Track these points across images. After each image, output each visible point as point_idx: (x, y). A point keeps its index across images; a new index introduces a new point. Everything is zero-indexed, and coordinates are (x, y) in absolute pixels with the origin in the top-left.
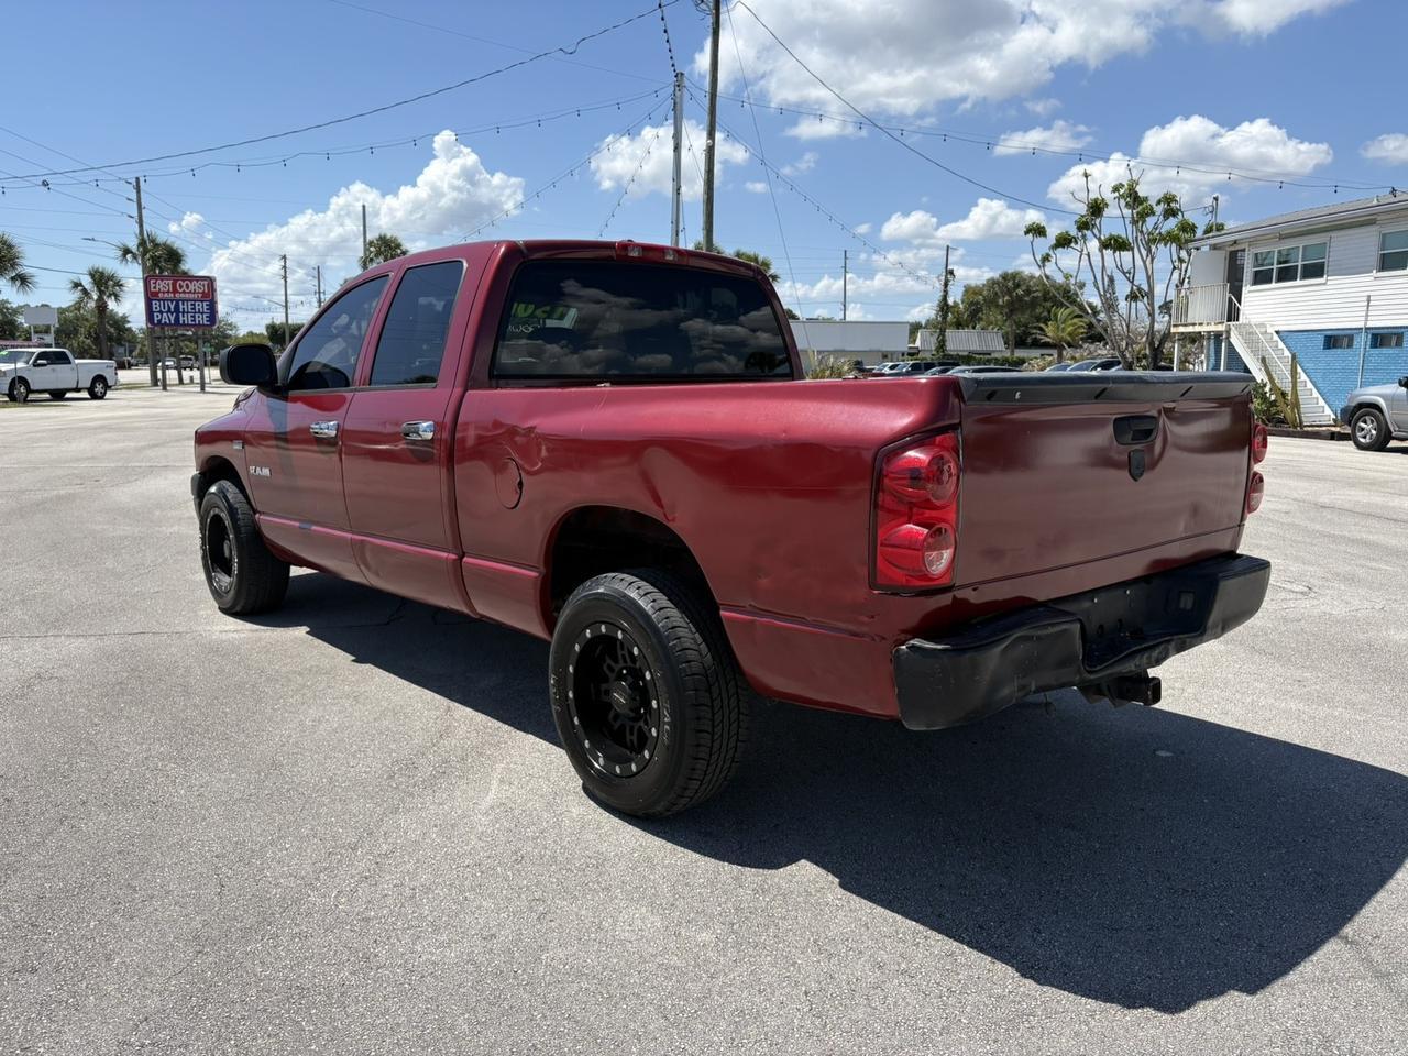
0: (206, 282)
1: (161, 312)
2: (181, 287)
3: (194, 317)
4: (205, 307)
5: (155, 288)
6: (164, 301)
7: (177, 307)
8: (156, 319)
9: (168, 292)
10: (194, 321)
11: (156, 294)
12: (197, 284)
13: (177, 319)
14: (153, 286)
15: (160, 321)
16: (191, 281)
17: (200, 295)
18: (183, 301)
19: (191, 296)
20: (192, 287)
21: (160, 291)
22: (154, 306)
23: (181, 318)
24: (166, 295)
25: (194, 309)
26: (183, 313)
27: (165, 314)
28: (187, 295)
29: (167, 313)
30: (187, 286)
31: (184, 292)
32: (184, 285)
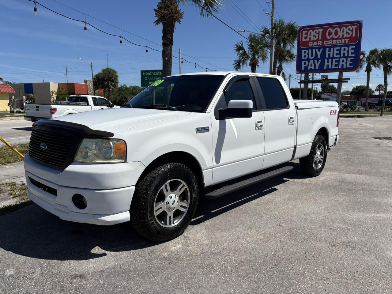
0: (355, 27)
1: (308, 60)
2: (330, 34)
3: (338, 61)
4: (350, 51)
5: (306, 38)
6: (312, 49)
7: (323, 54)
8: (303, 66)
9: (317, 40)
10: (338, 65)
11: (307, 43)
12: (346, 30)
13: (322, 64)
14: (304, 36)
15: (306, 68)
16: (340, 28)
17: (347, 40)
18: (330, 48)
19: (339, 42)
20: (340, 33)
21: (310, 41)
22: (303, 54)
23: (326, 64)
24: (315, 43)
25: (339, 54)
26: (328, 59)
27: (311, 62)
28: (334, 42)
29: (313, 60)
30: (336, 33)
31: (332, 39)
32: (333, 32)
